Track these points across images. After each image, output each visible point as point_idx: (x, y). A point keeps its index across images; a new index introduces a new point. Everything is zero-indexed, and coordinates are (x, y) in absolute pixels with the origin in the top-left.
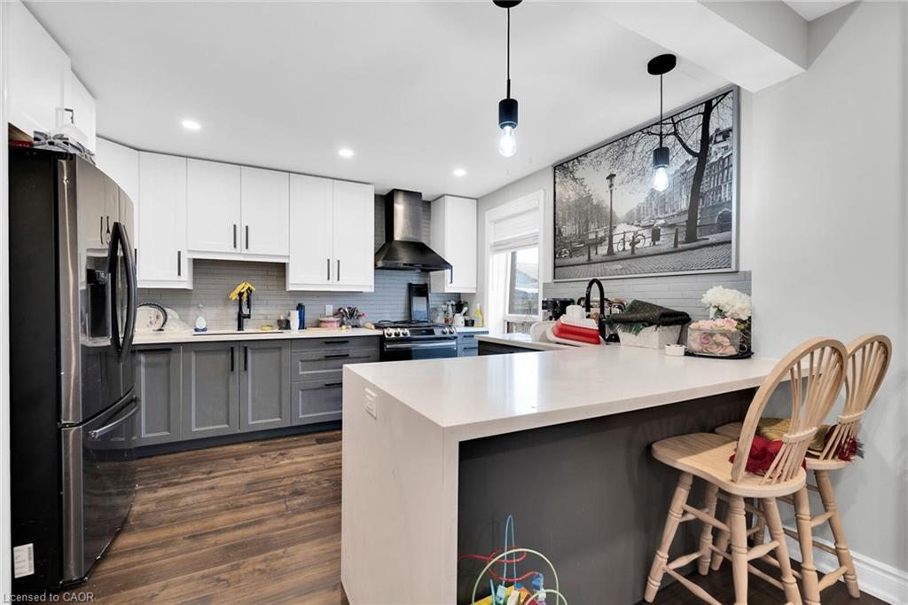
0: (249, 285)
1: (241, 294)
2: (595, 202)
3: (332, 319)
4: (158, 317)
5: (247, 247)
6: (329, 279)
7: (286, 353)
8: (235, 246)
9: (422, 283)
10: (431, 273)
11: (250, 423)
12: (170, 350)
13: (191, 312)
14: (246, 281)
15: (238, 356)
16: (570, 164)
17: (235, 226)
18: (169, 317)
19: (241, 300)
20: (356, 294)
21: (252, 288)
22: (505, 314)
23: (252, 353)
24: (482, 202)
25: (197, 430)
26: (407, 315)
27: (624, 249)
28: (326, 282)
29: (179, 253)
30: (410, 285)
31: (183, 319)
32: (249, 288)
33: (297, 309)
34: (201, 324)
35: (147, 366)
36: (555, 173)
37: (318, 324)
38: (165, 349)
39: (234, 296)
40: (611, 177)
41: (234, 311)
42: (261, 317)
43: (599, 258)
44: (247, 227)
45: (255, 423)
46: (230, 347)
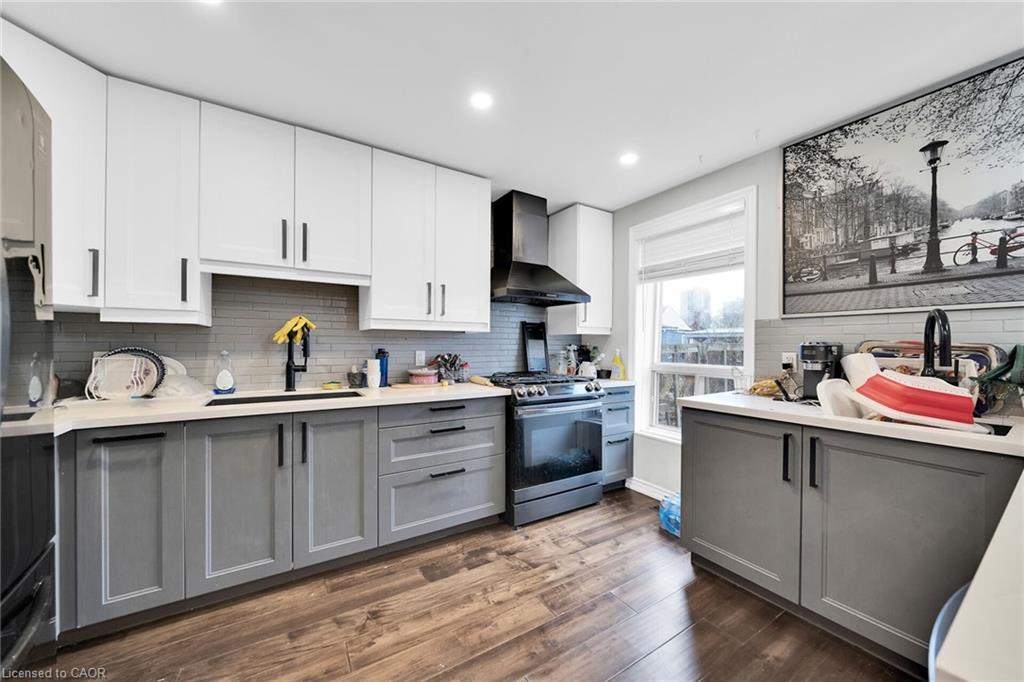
0: (306, 321)
1: (292, 335)
2: (887, 191)
3: (426, 371)
4: (147, 372)
5: (305, 259)
6: (429, 312)
7: (371, 428)
8: (284, 256)
9: (538, 321)
10: (549, 309)
11: (312, 549)
12: (161, 435)
13: (209, 362)
14: (301, 314)
15: (291, 439)
16: (822, 141)
17: (284, 222)
18: (169, 372)
19: (290, 346)
20: (459, 336)
21: (310, 324)
22: (653, 363)
23: (314, 433)
24: (622, 216)
25: (214, 575)
26: (521, 364)
27: (974, 261)
28: (425, 317)
29: (184, 262)
30: (524, 325)
31: (194, 375)
32: (306, 325)
33: (377, 358)
34: (225, 380)
35: (114, 467)
36: (785, 157)
37: (407, 378)
38: (152, 434)
39: (281, 337)
40: (934, 147)
41: (279, 361)
42: (323, 369)
43: (898, 277)
44: (305, 226)
45: (318, 549)
46: (278, 426)
